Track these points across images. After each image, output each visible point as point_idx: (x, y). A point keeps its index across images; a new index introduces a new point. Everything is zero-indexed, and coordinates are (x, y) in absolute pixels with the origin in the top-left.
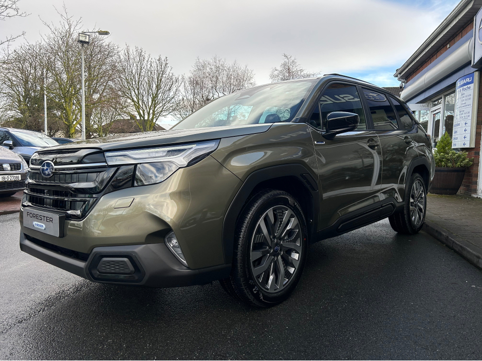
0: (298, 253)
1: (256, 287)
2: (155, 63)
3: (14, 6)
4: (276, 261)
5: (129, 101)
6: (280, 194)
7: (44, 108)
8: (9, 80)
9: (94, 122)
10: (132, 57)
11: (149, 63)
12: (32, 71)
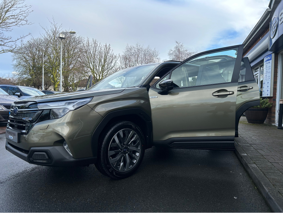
0: (139, 153)
1: (111, 169)
2: (103, 48)
3: (25, 19)
4: (125, 157)
5: (89, 69)
6: (127, 123)
7: (42, 74)
8: (25, 58)
9: (70, 80)
10: (90, 44)
11: (100, 47)
12: (38, 53)
